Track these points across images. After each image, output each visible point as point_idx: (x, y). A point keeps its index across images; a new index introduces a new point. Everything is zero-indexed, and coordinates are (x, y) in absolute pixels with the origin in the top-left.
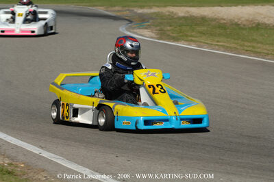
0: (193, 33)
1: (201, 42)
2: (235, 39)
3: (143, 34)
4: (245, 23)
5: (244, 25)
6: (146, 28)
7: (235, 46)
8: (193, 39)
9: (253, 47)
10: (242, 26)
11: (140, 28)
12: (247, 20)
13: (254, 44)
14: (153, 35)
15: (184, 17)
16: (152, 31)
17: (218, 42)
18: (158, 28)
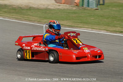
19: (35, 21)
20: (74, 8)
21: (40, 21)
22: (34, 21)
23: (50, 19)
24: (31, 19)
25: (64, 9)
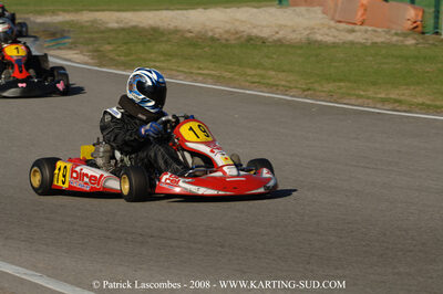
0: (153, 55)
1: (172, 70)
2: (227, 64)
3: (67, 57)
4: (225, 36)
5: (227, 40)
6: (70, 48)
7: (231, 75)
8: (157, 64)
9: (262, 76)
10: (224, 42)
11: (59, 48)
12: (227, 32)
13: (262, 72)
14: (86, 59)
15: (123, 29)
16: (81, 53)
17: (200, 69)
18: (90, 47)
19: (290, 88)
20: (410, 41)
21: (309, 89)
22: (286, 90)
23: (341, 80)
24: (272, 82)
25: (374, 44)
